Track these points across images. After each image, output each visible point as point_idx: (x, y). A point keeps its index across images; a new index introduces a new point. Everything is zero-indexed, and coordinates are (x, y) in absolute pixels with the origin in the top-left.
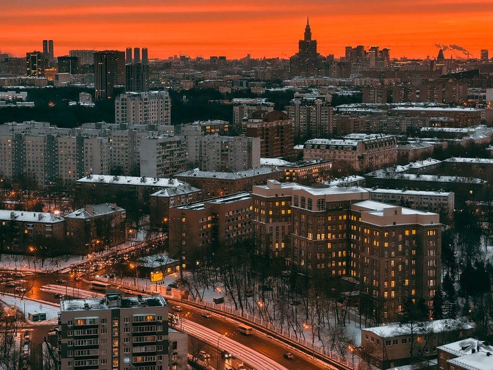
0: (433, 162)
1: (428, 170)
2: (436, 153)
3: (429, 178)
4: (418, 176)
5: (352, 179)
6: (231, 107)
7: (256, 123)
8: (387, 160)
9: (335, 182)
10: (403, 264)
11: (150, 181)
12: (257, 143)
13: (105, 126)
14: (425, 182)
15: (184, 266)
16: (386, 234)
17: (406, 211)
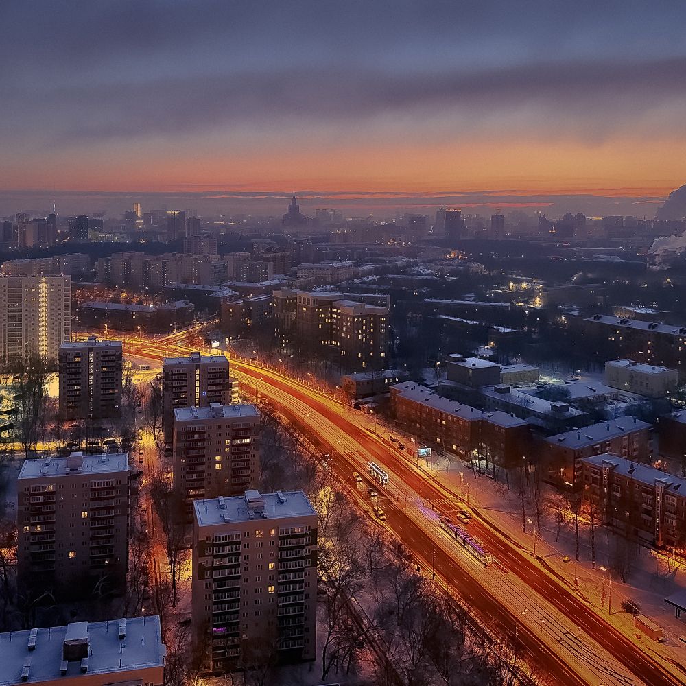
0: (375, 277)
1: (374, 282)
2: (376, 272)
3: (374, 286)
4: (368, 285)
5: (328, 287)
6: (252, 245)
7: (269, 255)
8: (347, 276)
9: (318, 289)
10: (366, 337)
11: (208, 288)
12: (271, 265)
13: (178, 255)
14: (372, 289)
15: (231, 338)
16: (356, 319)
17: (367, 306)
